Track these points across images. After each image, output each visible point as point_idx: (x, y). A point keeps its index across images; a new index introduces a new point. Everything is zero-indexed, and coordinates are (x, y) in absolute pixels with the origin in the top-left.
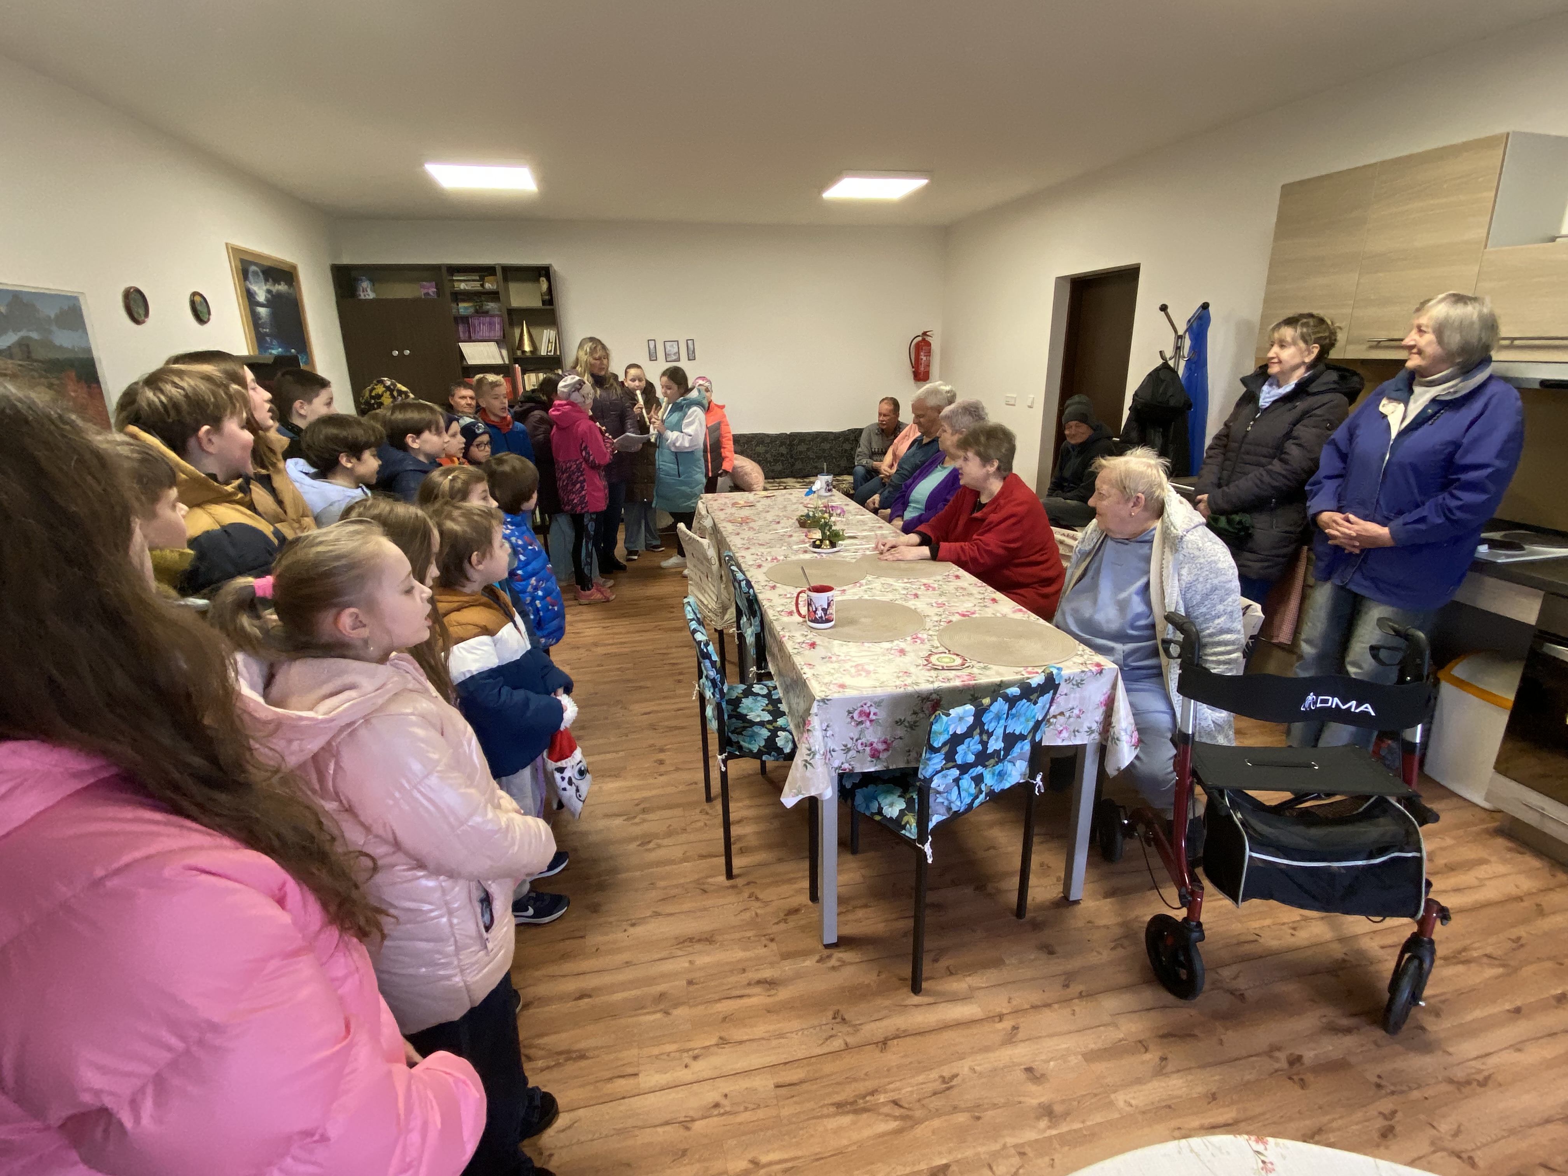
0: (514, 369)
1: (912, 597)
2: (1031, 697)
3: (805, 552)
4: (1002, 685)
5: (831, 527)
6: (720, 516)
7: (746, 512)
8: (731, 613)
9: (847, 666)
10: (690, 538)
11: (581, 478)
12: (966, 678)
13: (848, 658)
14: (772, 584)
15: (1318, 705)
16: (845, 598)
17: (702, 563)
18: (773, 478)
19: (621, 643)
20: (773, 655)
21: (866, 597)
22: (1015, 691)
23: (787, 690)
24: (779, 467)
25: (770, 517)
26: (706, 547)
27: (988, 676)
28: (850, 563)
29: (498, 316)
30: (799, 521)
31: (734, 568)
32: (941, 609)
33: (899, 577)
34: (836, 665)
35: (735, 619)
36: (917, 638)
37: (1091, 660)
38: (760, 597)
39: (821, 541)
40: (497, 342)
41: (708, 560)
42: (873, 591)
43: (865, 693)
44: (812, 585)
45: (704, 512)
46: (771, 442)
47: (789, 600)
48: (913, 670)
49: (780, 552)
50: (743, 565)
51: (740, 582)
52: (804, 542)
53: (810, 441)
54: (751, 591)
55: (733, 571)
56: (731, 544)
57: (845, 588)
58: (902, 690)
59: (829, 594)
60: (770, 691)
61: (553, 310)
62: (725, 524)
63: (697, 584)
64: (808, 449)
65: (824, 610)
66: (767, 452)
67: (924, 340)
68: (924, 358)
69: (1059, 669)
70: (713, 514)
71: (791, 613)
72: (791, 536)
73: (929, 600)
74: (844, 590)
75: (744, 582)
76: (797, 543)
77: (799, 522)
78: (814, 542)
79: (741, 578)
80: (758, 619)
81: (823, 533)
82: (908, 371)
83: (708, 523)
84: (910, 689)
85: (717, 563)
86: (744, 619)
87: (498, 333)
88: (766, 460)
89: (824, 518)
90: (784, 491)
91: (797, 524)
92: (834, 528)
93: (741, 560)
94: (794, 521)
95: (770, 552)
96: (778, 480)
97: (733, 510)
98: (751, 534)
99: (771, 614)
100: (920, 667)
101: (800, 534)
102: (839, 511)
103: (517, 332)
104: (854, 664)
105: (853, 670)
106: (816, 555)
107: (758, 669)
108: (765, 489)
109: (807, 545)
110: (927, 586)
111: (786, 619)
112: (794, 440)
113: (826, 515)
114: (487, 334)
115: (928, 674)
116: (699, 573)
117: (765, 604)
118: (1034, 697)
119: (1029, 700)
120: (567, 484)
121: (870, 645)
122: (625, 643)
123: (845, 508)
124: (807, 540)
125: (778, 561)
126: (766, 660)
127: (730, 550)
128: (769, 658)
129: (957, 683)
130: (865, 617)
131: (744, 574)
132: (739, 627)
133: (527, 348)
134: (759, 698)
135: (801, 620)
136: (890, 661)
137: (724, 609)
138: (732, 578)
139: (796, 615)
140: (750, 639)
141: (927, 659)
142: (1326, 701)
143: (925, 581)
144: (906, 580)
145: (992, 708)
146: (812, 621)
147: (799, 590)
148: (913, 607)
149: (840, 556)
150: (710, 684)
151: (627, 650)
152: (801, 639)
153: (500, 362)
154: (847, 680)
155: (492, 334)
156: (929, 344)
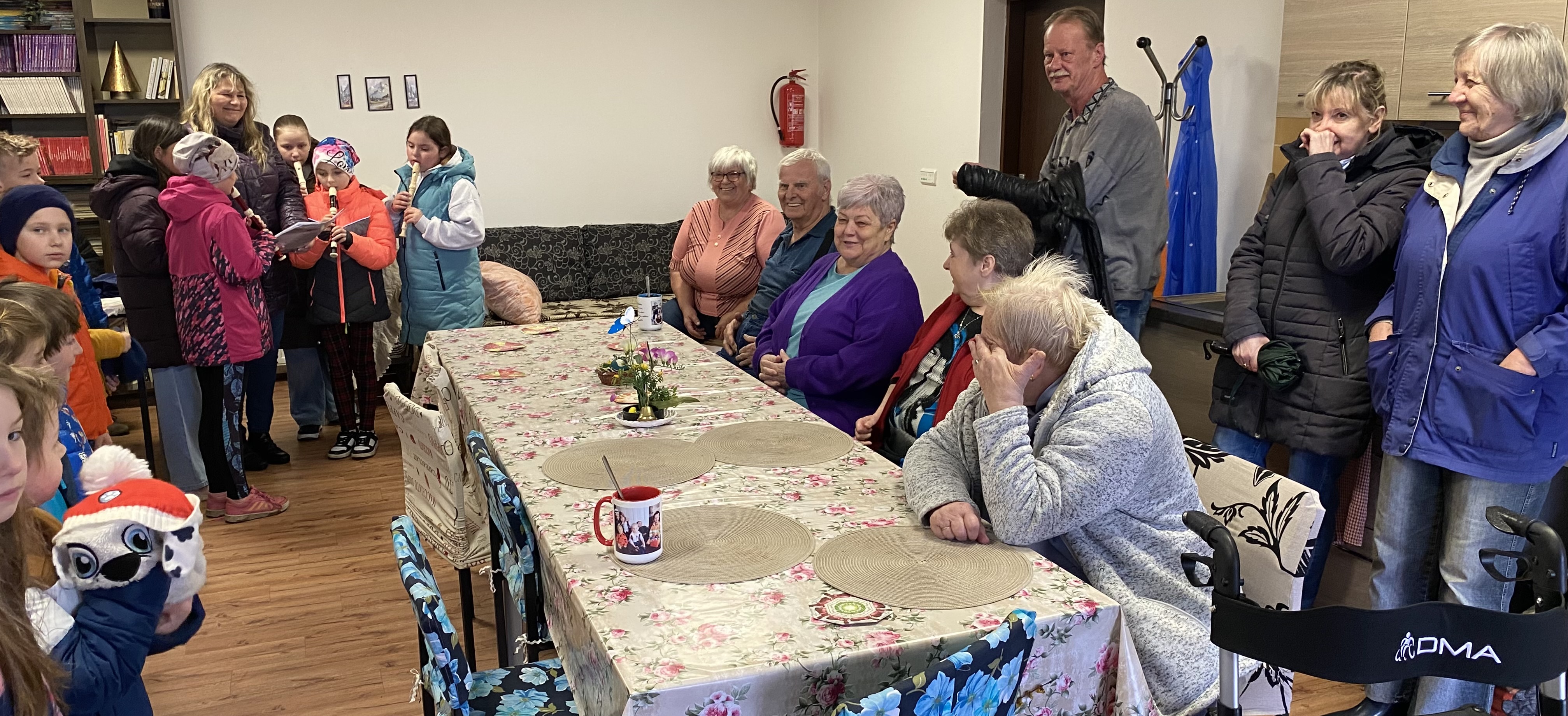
0: (96, 122)
1: (792, 499)
2: (991, 666)
3: (612, 426)
4: (941, 648)
5: (653, 384)
6: (461, 369)
7: (509, 360)
8: (482, 539)
9: (685, 630)
10: (408, 409)
11: (214, 305)
12: (884, 638)
13: (687, 614)
14: (552, 486)
15: (1419, 652)
16: (680, 505)
17: (430, 453)
18: (558, 300)
19: (282, 599)
20: (556, 613)
21: (716, 502)
22: (963, 657)
23: (580, 676)
24: (566, 282)
25: (550, 368)
26: (435, 424)
27: (918, 633)
28: (687, 444)
29: (68, 33)
30: (600, 373)
31: (484, 460)
32: (839, 518)
33: (770, 465)
34: (665, 629)
35: (488, 549)
36: (802, 570)
37: (1079, 593)
38: (532, 510)
39: (638, 407)
40: (65, 78)
41: (440, 448)
42: (728, 491)
43: (716, 678)
44: (622, 487)
45: (433, 363)
46: (553, 242)
47: (583, 515)
48: (796, 629)
49: (566, 428)
50: (502, 456)
51: (495, 486)
52: (609, 410)
53: (617, 239)
54: (516, 500)
55: (483, 466)
56: (481, 417)
57: (680, 487)
58: (780, 666)
59: (652, 502)
60: (551, 678)
61: (170, 24)
62: (470, 382)
63: (420, 489)
64: (615, 253)
65: (643, 530)
66: (545, 257)
67: (792, 83)
68: (795, 112)
69: (1031, 614)
70: (449, 366)
71: (586, 538)
72: (586, 400)
73: (819, 504)
74: (679, 492)
75: (504, 485)
76: (599, 412)
77: (600, 376)
78: (627, 409)
79: (498, 479)
80: (528, 549)
81: (641, 395)
82: (772, 130)
83: (440, 381)
84: (793, 664)
85: (457, 452)
86: (505, 549)
87: (66, 62)
88: (544, 271)
89: (642, 370)
90: (575, 323)
91: (597, 379)
92: (659, 385)
93: (498, 446)
94: (590, 375)
95: (550, 430)
96: (566, 303)
97: (487, 357)
98: (516, 399)
99: (550, 541)
100: (808, 624)
101: (601, 397)
102: (666, 358)
103: (103, 61)
104: (697, 625)
105: (695, 637)
106: (629, 431)
107: (530, 639)
108: (543, 320)
109: (614, 415)
110: (815, 480)
111: (577, 549)
112: (592, 237)
113: (646, 364)
114: (46, 64)
115: (822, 634)
116: (423, 470)
117: (541, 523)
118: (993, 665)
119: (987, 671)
120: (190, 315)
121: (724, 587)
122: (290, 598)
123: (677, 350)
124: (613, 406)
125: (565, 444)
126: (543, 621)
127: (479, 428)
128: (549, 619)
129: (870, 648)
130: (715, 537)
131: (504, 471)
132: (496, 564)
133: (120, 85)
134: (533, 693)
135: (605, 548)
136: (757, 614)
137: (470, 532)
138: (482, 478)
139: (595, 540)
140: (516, 586)
141: (819, 607)
142: (1430, 645)
143: (812, 470)
144: (781, 471)
145: (929, 691)
146: (623, 551)
147: (602, 495)
148: (794, 517)
149: (669, 433)
150: (440, 677)
151: (293, 611)
152: (605, 584)
153: (71, 110)
154: (685, 657)
155: (56, 63)
156: (802, 91)
